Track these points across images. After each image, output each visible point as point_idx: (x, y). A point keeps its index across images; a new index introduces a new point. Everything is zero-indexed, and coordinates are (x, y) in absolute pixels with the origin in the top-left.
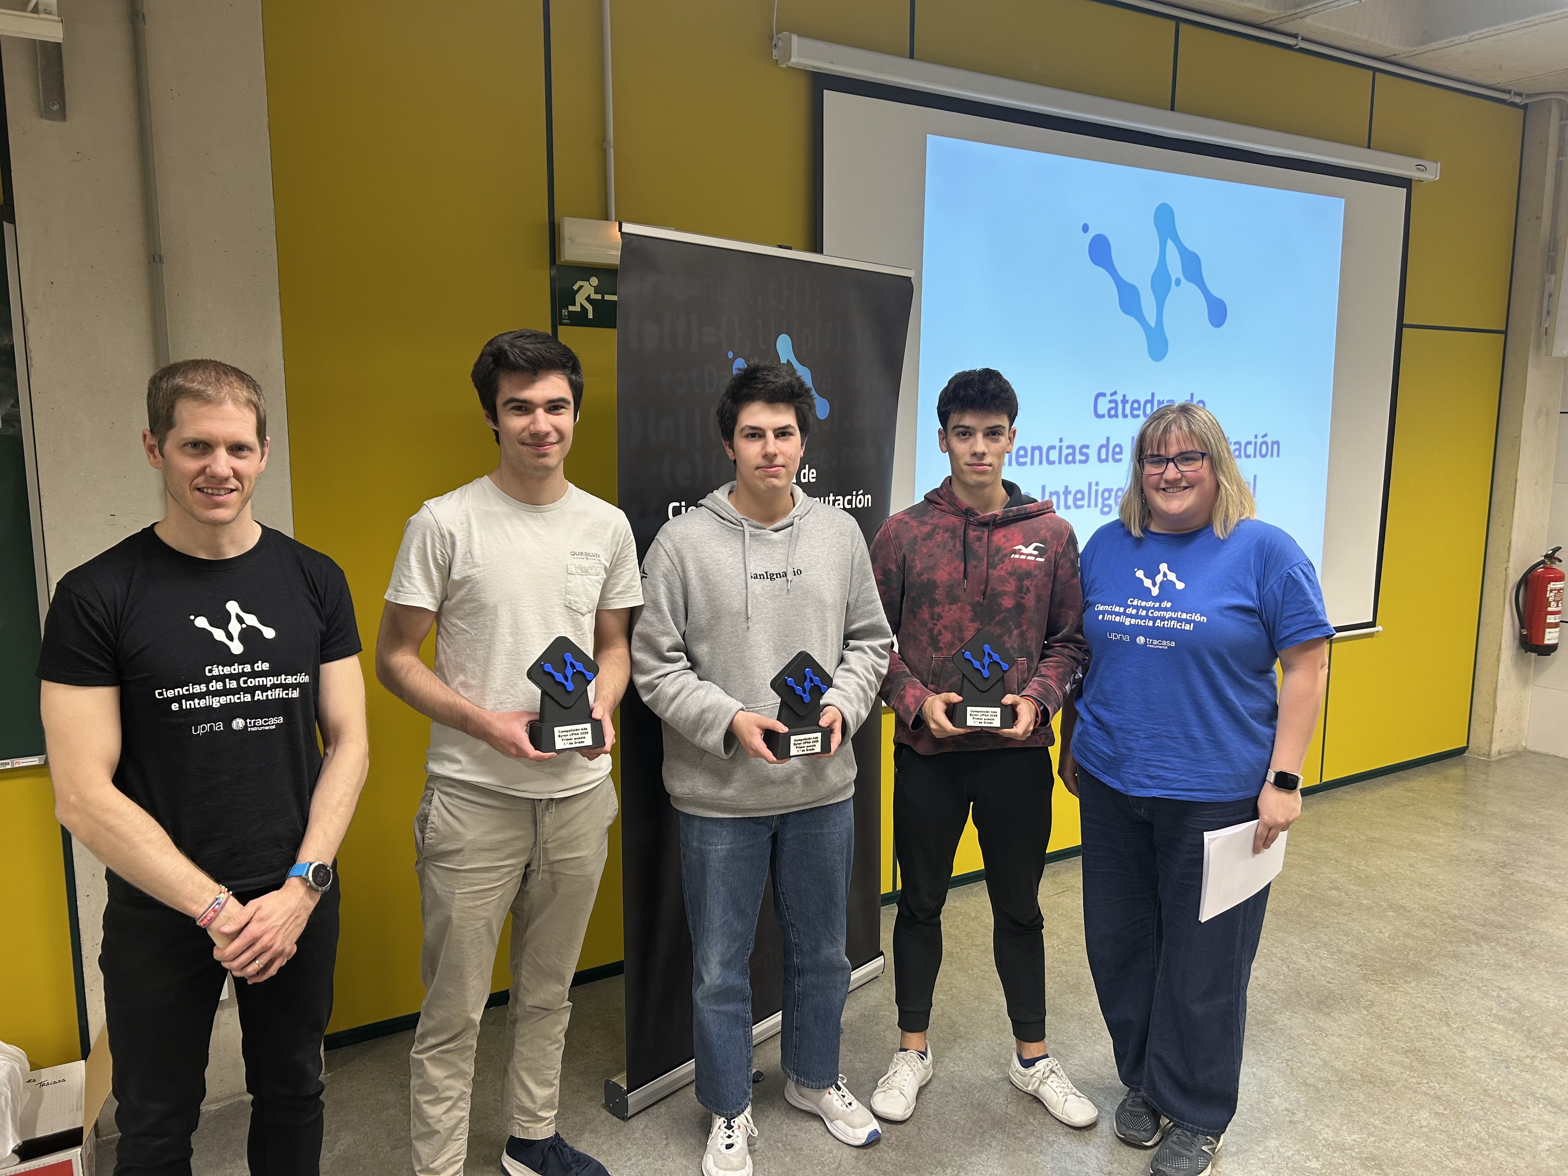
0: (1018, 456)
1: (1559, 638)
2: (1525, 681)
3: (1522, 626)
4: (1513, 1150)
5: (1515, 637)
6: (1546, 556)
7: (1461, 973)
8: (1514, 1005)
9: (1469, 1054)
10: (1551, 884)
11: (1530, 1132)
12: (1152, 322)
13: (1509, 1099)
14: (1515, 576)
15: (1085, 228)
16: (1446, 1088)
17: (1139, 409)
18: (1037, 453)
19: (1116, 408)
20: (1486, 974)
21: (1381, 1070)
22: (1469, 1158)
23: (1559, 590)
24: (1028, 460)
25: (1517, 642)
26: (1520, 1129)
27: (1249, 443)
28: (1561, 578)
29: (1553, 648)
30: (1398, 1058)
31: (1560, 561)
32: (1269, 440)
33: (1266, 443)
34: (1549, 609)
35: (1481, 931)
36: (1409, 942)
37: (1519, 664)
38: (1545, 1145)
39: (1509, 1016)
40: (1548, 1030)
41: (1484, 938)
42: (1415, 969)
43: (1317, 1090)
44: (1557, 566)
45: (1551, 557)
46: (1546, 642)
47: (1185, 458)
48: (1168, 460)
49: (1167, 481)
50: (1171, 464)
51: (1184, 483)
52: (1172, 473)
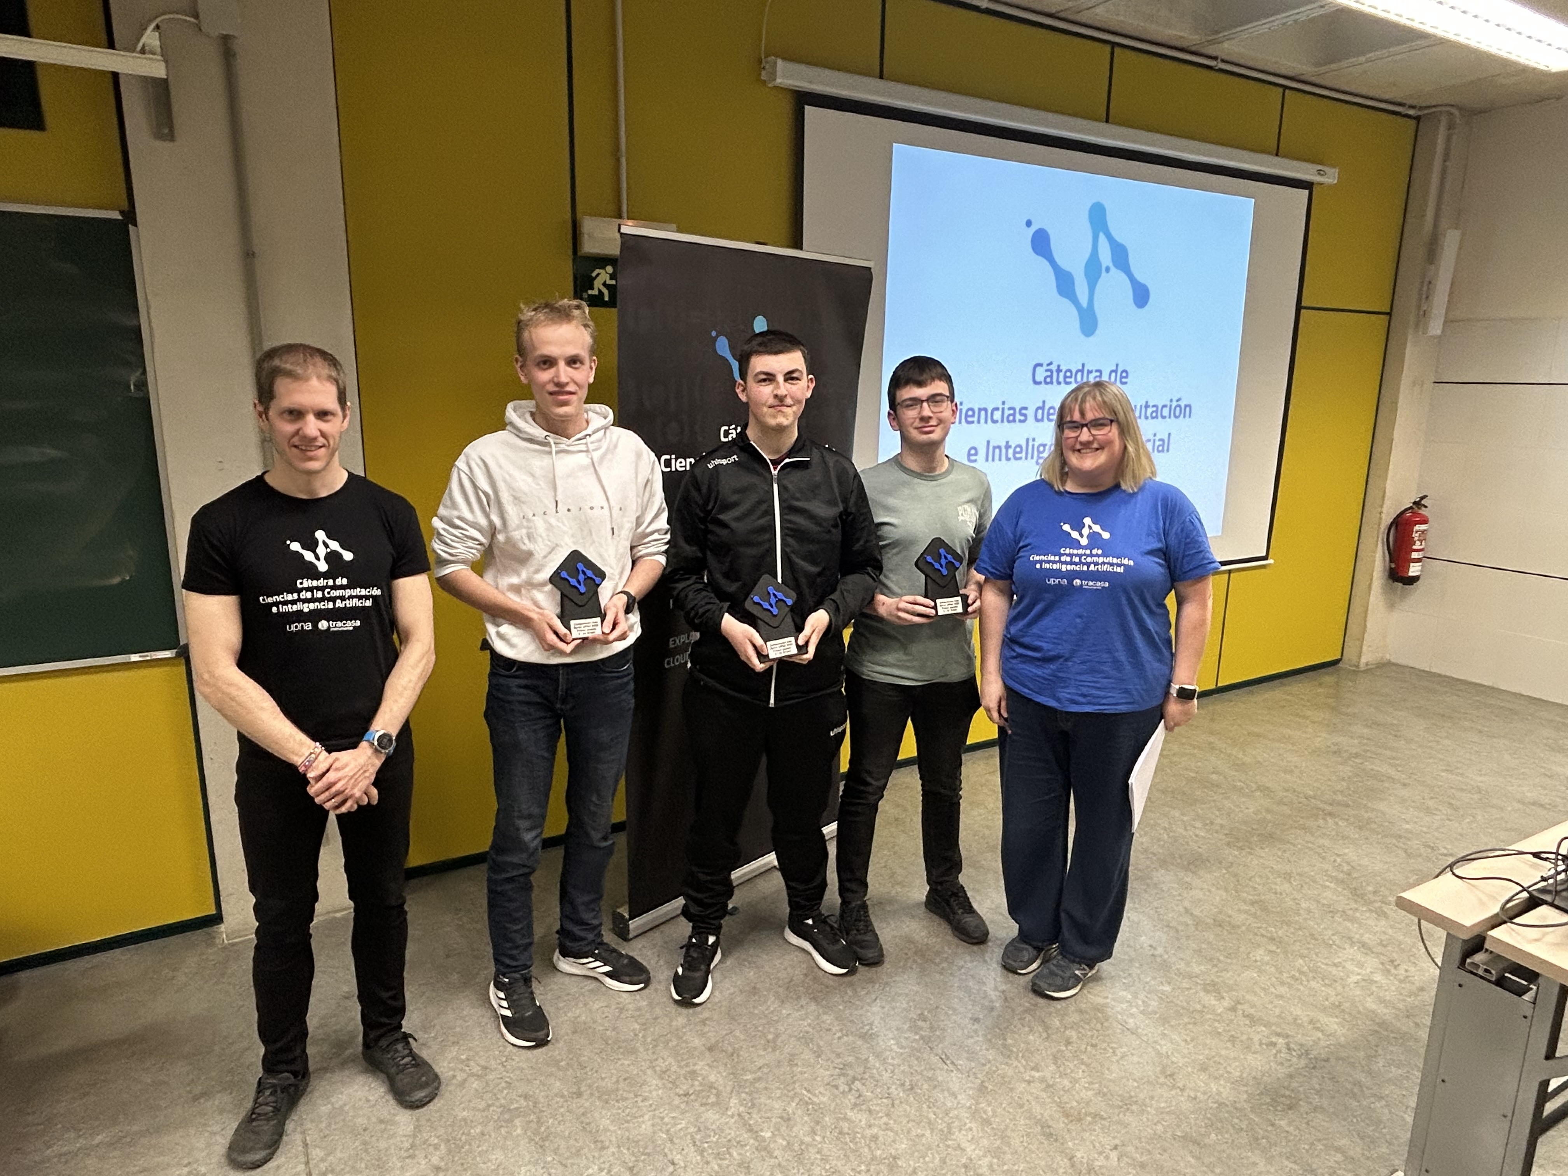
0: (967, 416)
1: (1421, 571)
2: (1391, 606)
3: (1391, 561)
4: (1327, 981)
5: (1385, 570)
6: (1415, 503)
7: (1307, 842)
8: (1346, 868)
9: (1304, 905)
10: (1392, 772)
11: (1344, 967)
12: (1084, 303)
13: (1331, 942)
14: (1388, 518)
15: (1029, 223)
16: (1280, 933)
17: (1071, 377)
18: (983, 413)
19: (1051, 377)
20: (1326, 842)
21: (1230, 917)
22: (1290, 986)
23: (1423, 532)
24: (975, 419)
25: (1387, 574)
26: (1335, 965)
27: (1164, 406)
28: (1425, 522)
29: (1416, 579)
30: (1245, 907)
31: (1426, 507)
32: (1183, 404)
33: (1179, 406)
34: (1414, 547)
35: (1329, 808)
36: (1269, 817)
37: (1387, 592)
38: (1354, 978)
39: (1341, 876)
40: (1370, 888)
41: (1330, 814)
42: (1269, 838)
43: (1177, 931)
44: (1423, 511)
45: (1418, 504)
46: (1411, 574)
47: (1097, 424)
48: (1083, 426)
49: (1081, 443)
50: (1085, 429)
51: (1095, 445)
52: (1085, 435)
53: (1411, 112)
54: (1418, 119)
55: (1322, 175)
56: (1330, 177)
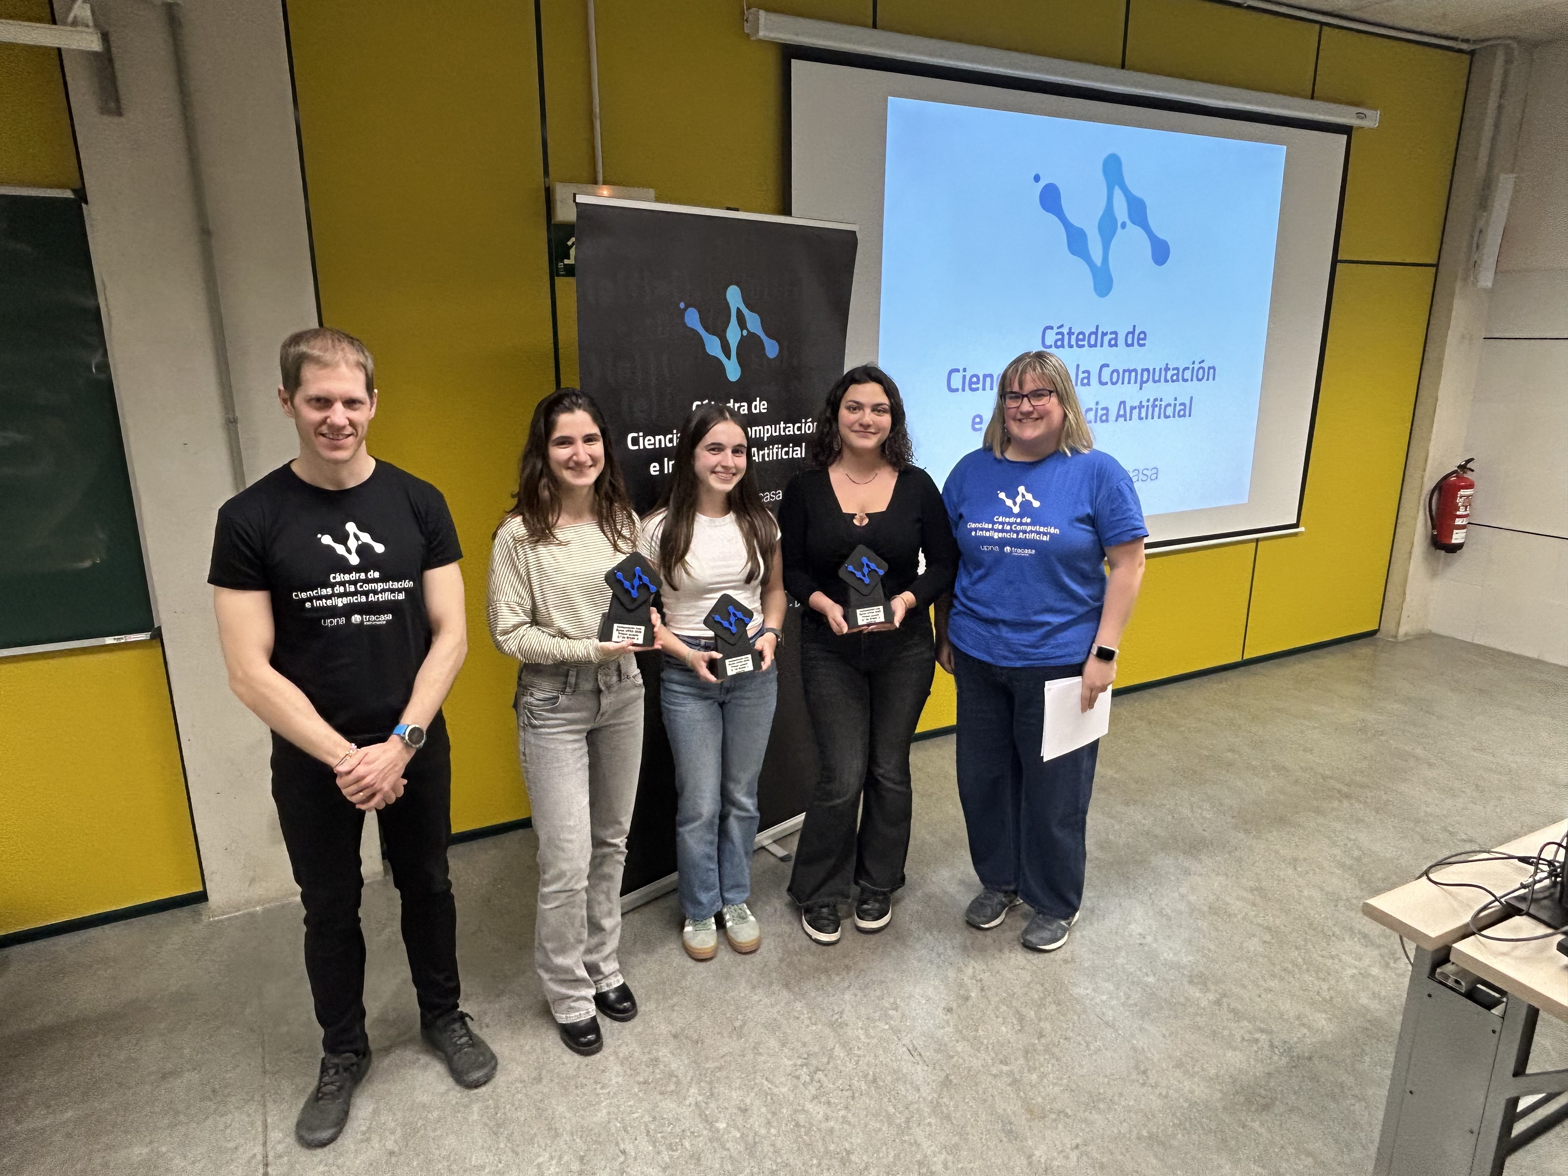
0: (971, 382)
1: (1466, 537)
2: (1433, 574)
3: (1433, 528)
5: (1427, 537)
6: (1460, 467)
12: (1098, 261)
14: (1430, 483)
15: (1037, 179)
17: (1083, 340)
18: (988, 379)
19: (1062, 339)
23: (1468, 497)
24: (980, 385)
25: (1429, 541)
27: (1187, 368)
28: (1470, 486)
29: (1460, 546)
31: (1472, 471)
32: (1205, 365)
33: (1203, 368)
34: (1458, 513)
37: (1428, 559)
44: (1468, 475)
45: (1463, 467)
46: (1454, 541)
47: (1037, 394)
48: (1024, 396)
49: (1022, 413)
50: (1026, 399)
51: (1035, 415)
52: (1026, 406)
53: (1464, 46)
54: (1472, 53)
55: (1362, 118)
56: (1371, 120)
